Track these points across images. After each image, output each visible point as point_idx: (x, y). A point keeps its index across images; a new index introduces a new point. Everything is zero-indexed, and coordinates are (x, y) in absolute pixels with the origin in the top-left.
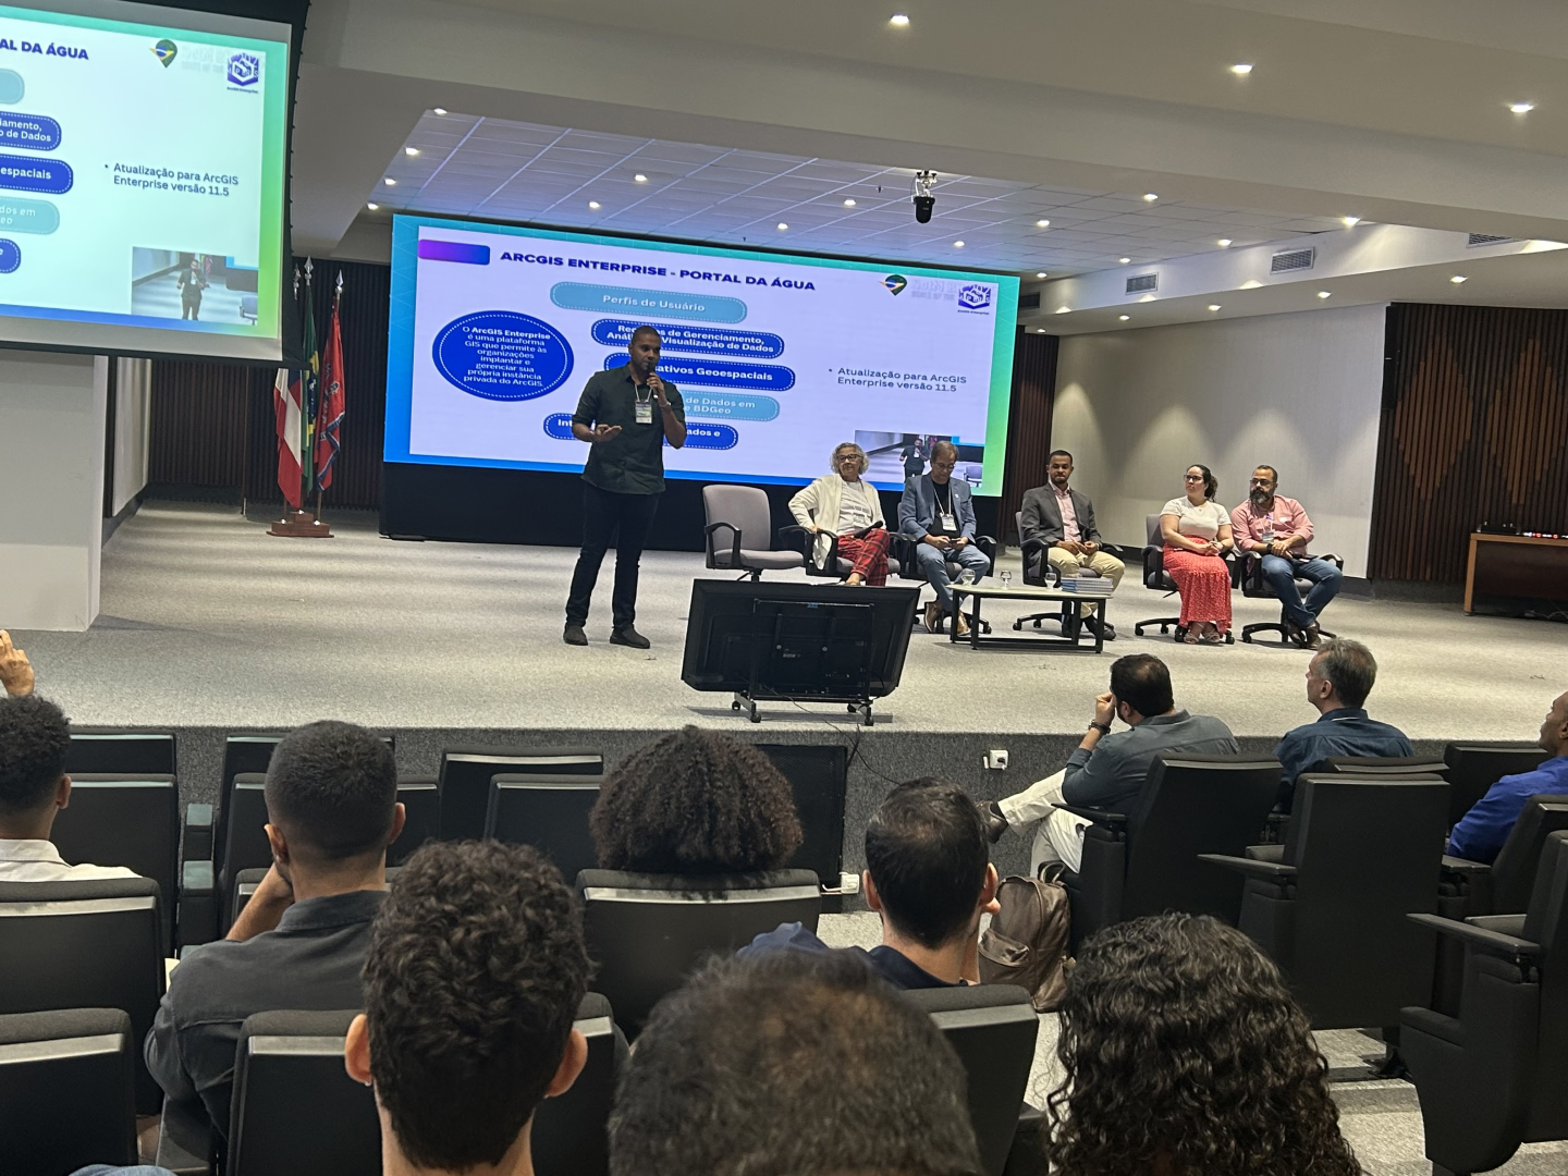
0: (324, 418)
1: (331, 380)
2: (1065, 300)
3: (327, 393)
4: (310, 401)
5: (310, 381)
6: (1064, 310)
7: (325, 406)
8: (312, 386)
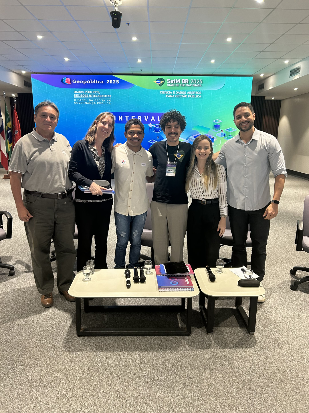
0: (14, 142)
1: (15, 130)
2: (271, 84)
3: (14, 134)
4: (8, 137)
5: (8, 131)
6: (271, 88)
7: (14, 138)
8: (9, 132)
